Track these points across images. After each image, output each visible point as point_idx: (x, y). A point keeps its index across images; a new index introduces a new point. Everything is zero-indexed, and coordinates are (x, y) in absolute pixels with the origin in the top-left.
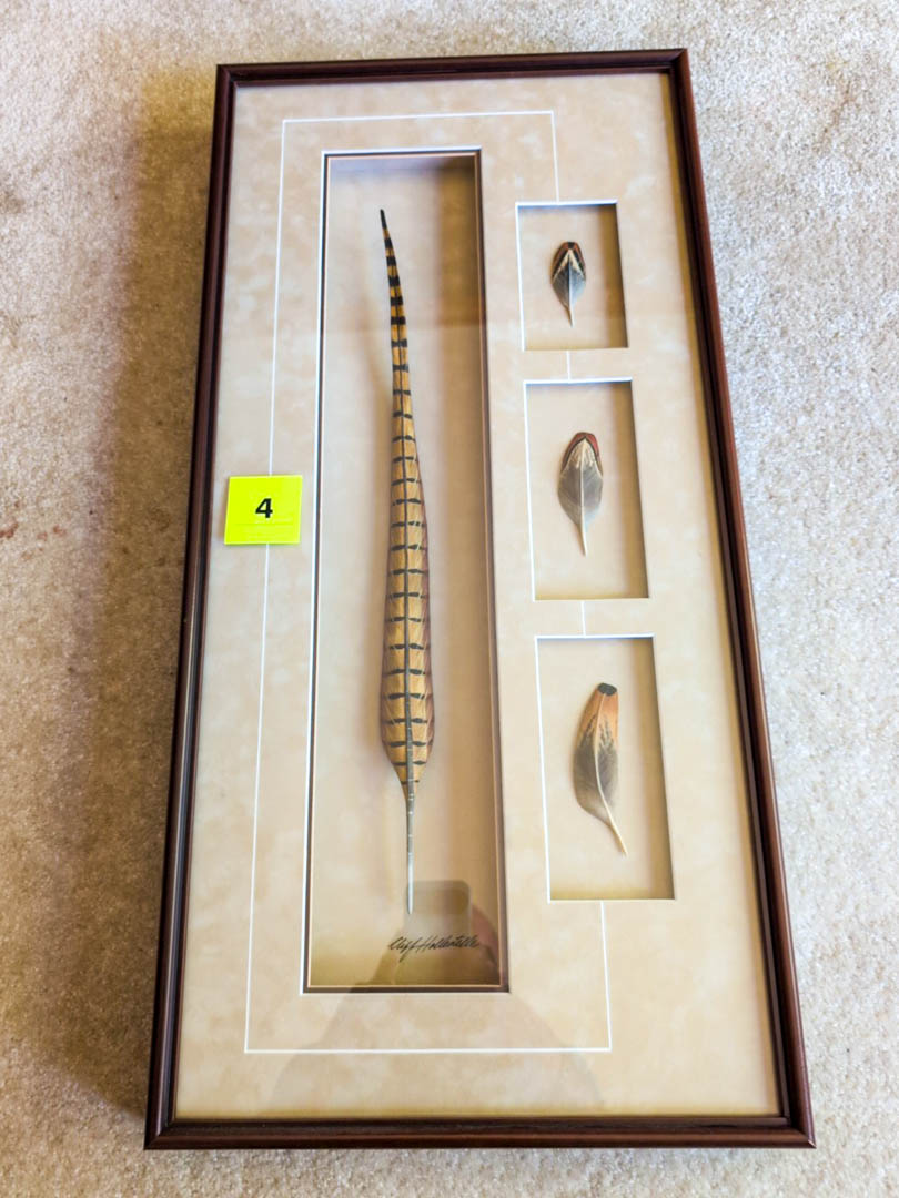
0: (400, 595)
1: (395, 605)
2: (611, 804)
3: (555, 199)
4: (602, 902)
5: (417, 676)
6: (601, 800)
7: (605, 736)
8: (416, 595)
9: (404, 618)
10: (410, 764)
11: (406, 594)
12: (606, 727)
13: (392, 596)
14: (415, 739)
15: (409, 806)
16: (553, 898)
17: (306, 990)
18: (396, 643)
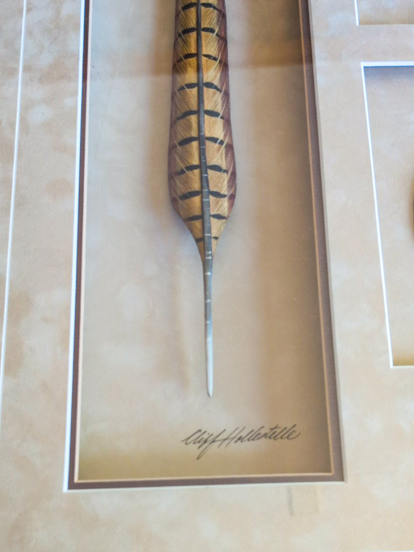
0: (192, 30)
1: (186, 43)
5: (214, 118)
8: (212, 31)
9: (197, 55)
10: (206, 217)
11: (198, 29)
13: (182, 33)
14: (212, 189)
15: (206, 265)
16: (395, 364)
17: (72, 485)
18: (187, 82)
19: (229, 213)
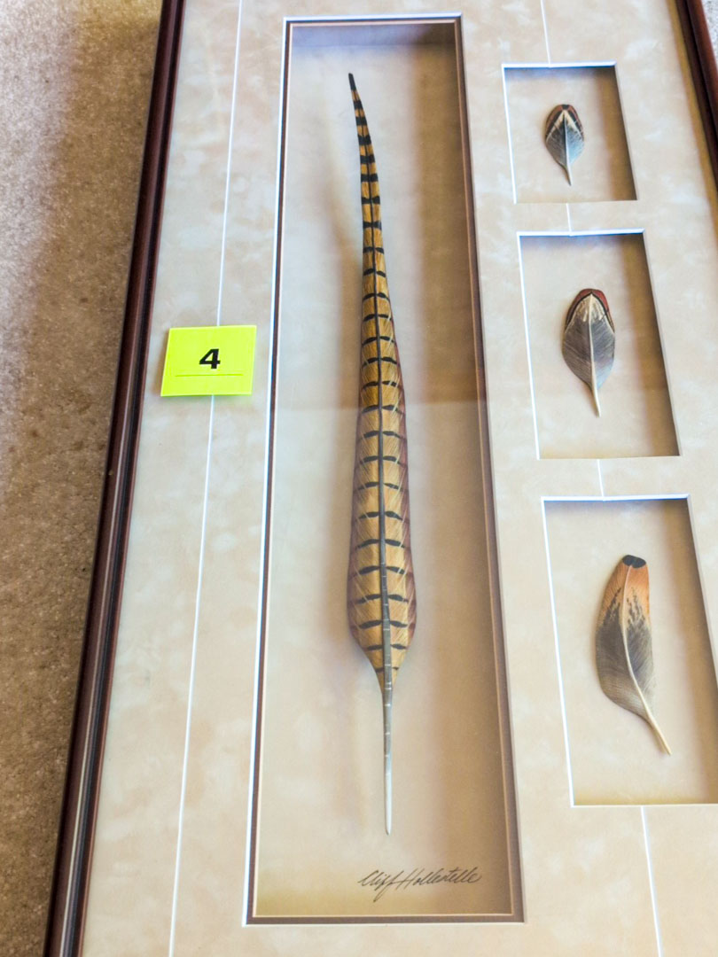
0: (373, 458)
1: (367, 471)
2: (647, 692)
3: (547, 62)
4: (642, 807)
5: (395, 548)
6: (633, 688)
7: (634, 611)
8: (393, 459)
9: (379, 484)
10: (386, 646)
11: (380, 458)
12: (636, 602)
14: (393, 618)
15: (386, 696)
16: (576, 804)
17: (251, 920)
18: (368, 511)
19: (409, 643)
